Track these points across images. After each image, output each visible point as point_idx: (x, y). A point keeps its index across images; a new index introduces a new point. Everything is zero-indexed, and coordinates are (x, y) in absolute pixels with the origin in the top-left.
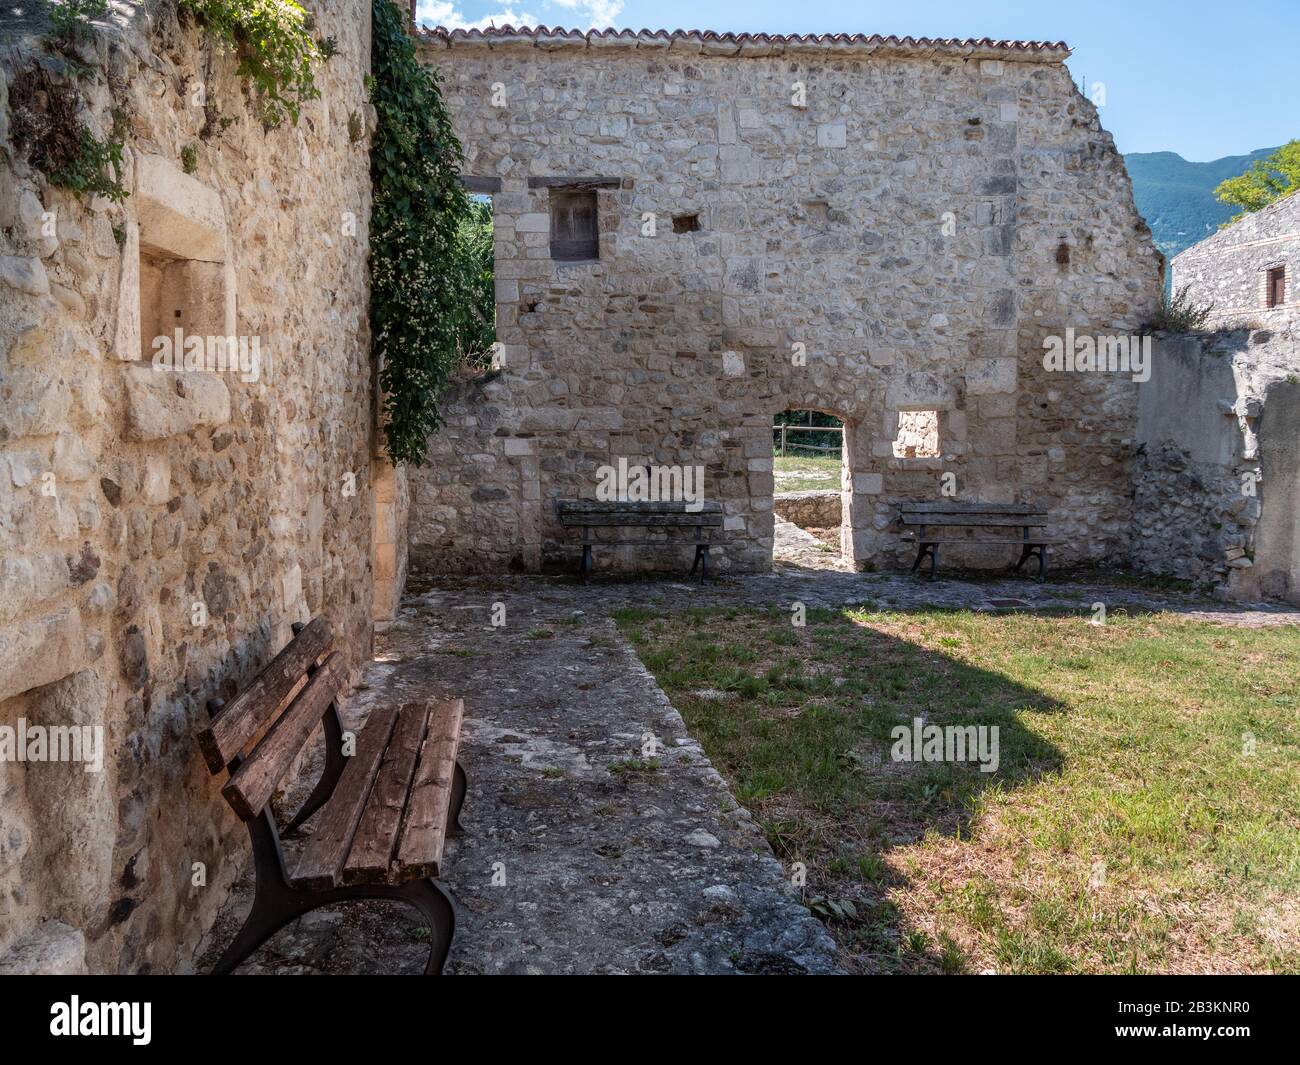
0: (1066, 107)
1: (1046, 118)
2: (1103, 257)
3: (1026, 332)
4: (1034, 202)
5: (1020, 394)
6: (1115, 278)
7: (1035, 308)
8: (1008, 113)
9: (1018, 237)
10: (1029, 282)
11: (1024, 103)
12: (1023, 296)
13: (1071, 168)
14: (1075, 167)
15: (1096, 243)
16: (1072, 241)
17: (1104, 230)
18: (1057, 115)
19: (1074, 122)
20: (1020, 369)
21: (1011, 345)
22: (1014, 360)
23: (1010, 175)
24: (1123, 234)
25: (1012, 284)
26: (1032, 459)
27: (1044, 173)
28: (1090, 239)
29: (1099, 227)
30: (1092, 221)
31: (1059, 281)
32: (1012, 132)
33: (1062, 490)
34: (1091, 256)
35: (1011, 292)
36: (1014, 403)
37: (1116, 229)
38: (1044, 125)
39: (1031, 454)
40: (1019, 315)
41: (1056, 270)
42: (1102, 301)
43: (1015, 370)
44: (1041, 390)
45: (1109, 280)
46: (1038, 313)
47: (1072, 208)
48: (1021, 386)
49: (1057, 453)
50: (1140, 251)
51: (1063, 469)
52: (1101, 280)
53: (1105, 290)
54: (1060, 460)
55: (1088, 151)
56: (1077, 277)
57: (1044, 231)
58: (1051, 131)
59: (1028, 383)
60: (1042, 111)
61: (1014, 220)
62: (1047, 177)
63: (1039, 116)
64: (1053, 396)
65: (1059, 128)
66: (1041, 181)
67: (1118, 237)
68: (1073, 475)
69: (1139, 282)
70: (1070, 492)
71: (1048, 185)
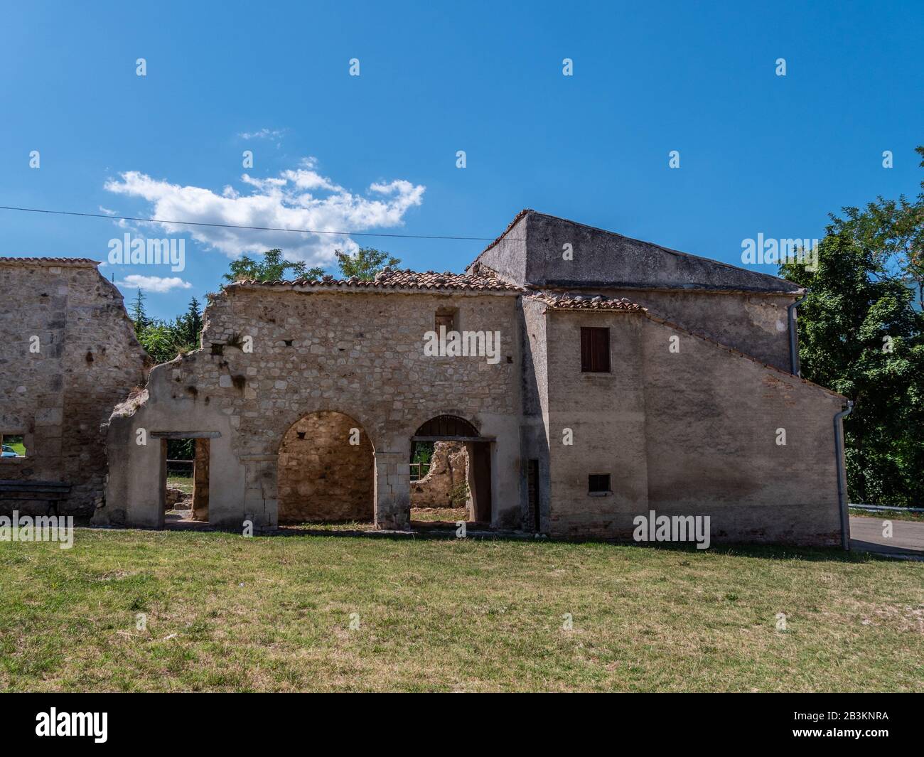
0: (96, 287)
1: (85, 293)
2: (112, 359)
3: (69, 395)
4: (73, 332)
5: (65, 425)
6: (119, 369)
7: (74, 383)
8: (62, 291)
9: (65, 349)
10: (71, 371)
11: (73, 287)
12: (67, 377)
13: (95, 316)
14: (96, 316)
15: (107, 351)
16: (94, 351)
17: (113, 346)
18: (90, 291)
19: (99, 294)
20: (64, 413)
21: (60, 401)
22: (62, 409)
23: (62, 320)
24: (123, 348)
25: (61, 372)
26: (71, 459)
27: (80, 319)
28: (104, 350)
29: (109, 344)
30: (106, 341)
31: (88, 370)
32: (64, 300)
33: (88, 475)
34: (105, 358)
35: (60, 375)
36: (61, 430)
37: (119, 345)
38: (84, 296)
39: (70, 456)
40: (66, 387)
41: (85, 365)
42: (112, 380)
43: (61, 413)
44: (77, 423)
45: (115, 370)
46: (76, 386)
47: (95, 335)
48: (65, 422)
49: (85, 456)
50: (133, 355)
51: (88, 464)
52: (111, 369)
53: (113, 375)
54: (87, 459)
55: (106, 308)
56: (98, 368)
57: (79, 346)
58: (87, 299)
59: (70, 420)
60: (83, 290)
61: (63, 341)
62: (81, 320)
63: (81, 292)
64: (83, 427)
65: (92, 297)
66: (78, 322)
67: (121, 348)
68: (95, 468)
69: (132, 370)
70: (93, 476)
71: (82, 325)
